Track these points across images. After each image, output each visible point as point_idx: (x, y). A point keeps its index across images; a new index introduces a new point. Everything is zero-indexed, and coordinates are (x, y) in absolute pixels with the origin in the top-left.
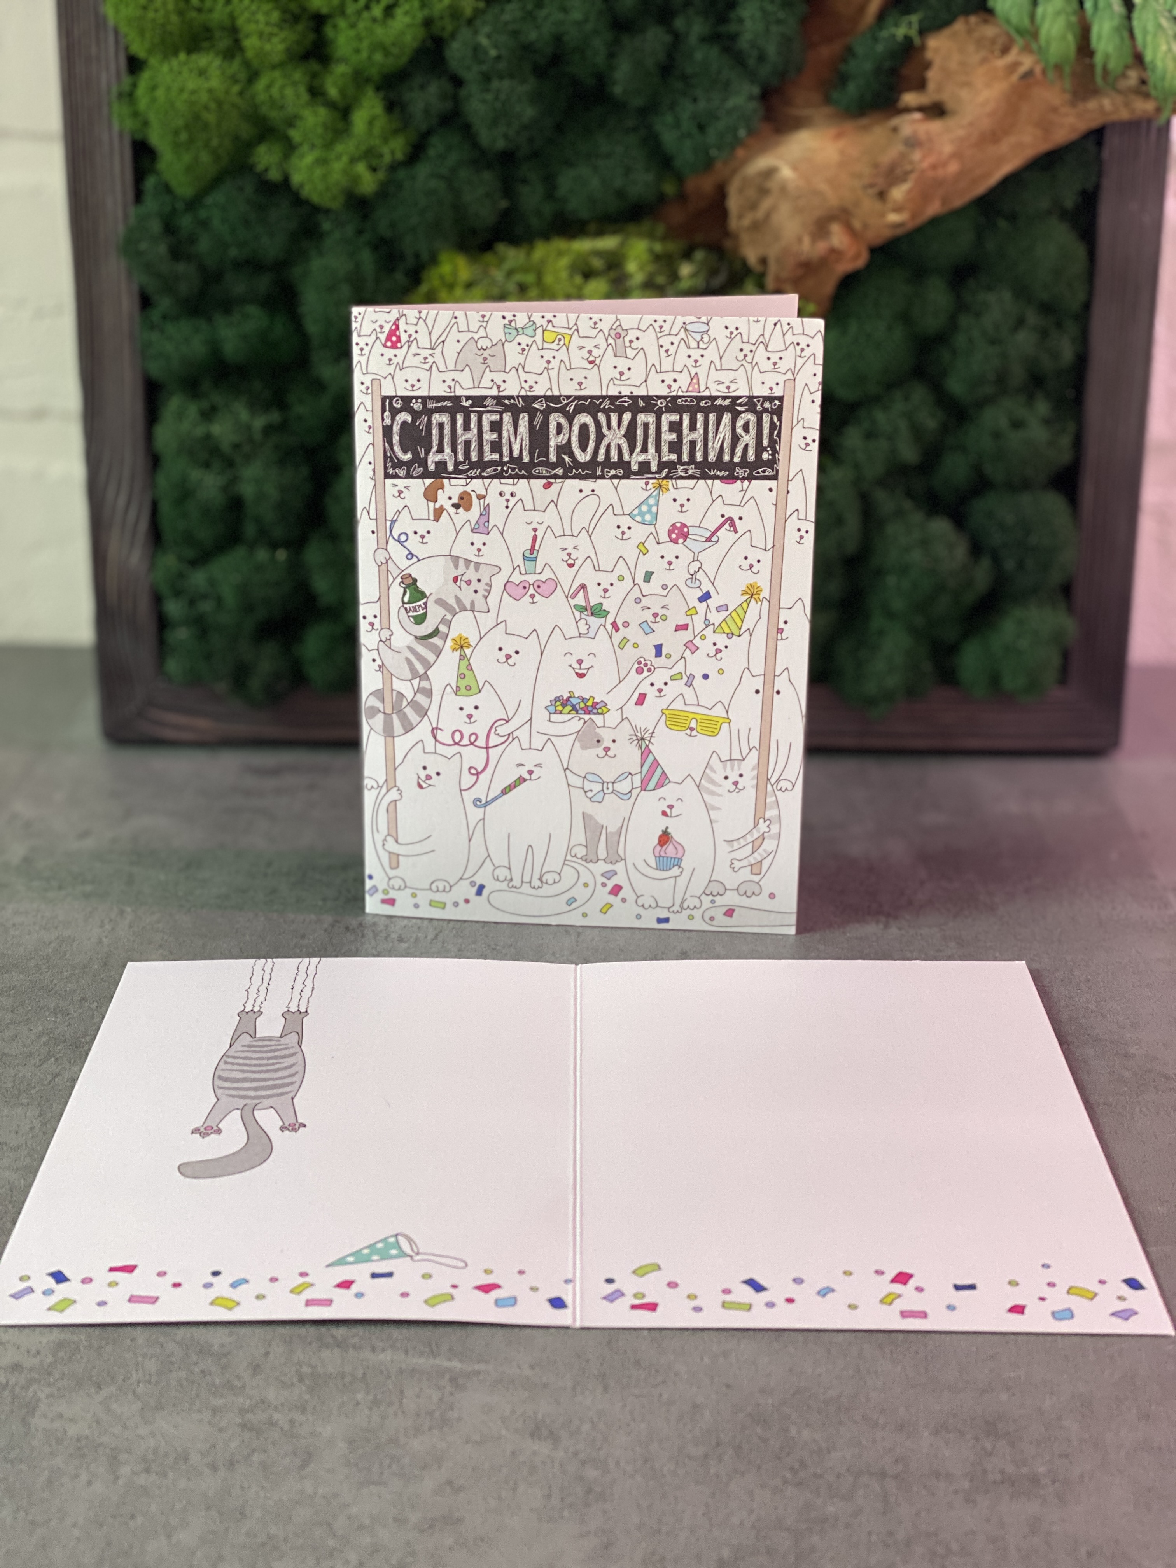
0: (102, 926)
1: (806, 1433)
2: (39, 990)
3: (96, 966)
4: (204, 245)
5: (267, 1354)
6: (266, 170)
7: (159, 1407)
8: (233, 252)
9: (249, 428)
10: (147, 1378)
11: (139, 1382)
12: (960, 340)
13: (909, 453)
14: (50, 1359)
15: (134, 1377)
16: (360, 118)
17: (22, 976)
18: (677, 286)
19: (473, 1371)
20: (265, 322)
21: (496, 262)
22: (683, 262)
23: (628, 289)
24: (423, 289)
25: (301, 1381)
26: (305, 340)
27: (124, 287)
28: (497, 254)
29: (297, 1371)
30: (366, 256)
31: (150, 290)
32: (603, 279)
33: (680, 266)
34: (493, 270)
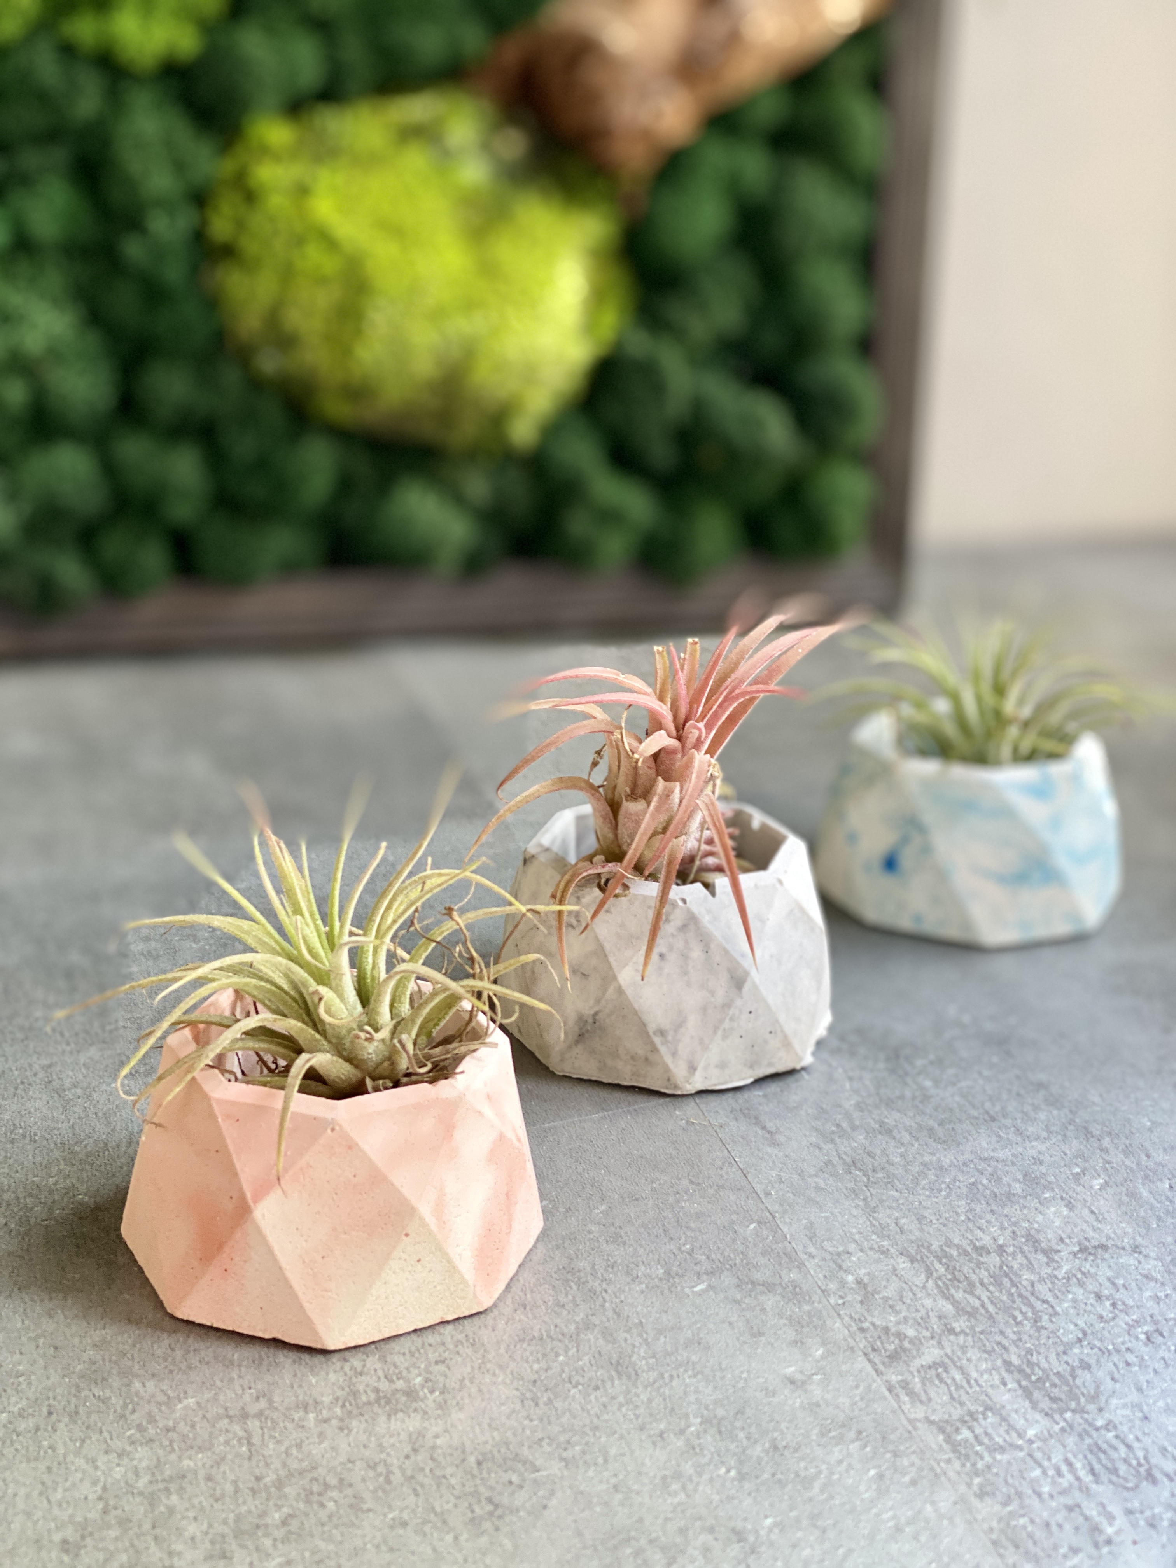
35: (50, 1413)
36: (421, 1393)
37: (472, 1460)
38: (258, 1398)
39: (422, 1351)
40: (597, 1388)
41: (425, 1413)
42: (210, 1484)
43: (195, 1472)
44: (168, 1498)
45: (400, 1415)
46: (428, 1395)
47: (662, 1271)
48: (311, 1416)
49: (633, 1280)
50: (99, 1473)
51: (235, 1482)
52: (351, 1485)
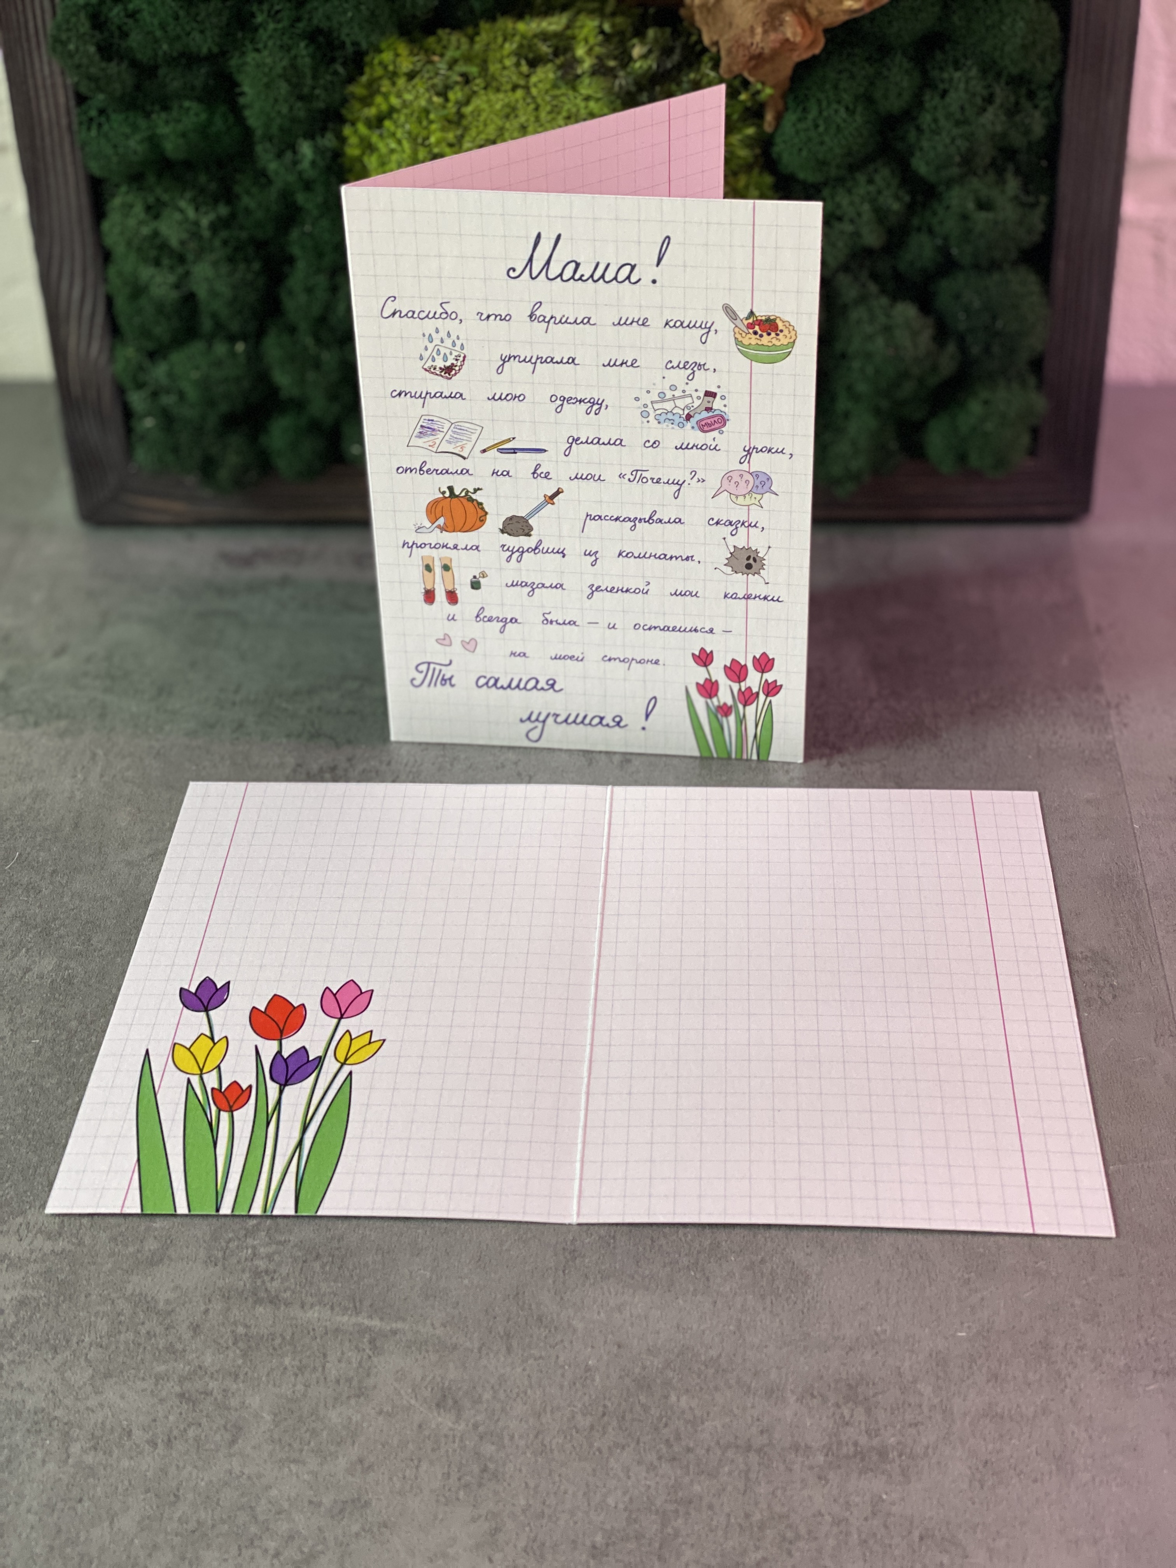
1: (683, 1399)
4: (135, 40)
5: (206, 1311)
8: (165, 47)
9: (196, 223)
12: (926, 119)
13: (872, 238)
18: (629, 69)
19: (391, 1331)
20: (204, 116)
21: (439, 50)
22: (635, 41)
23: (578, 77)
24: (364, 79)
25: (234, 1344)
26: (247, 133)
27: (59, 80)
28: (439, 40)
29: (233, 1332)
30: (303, 49)
31: (83, 90)
32: (550, 66)
33: (634, 46)
34: (436, 58)
35: (604, 1414)
36: (891, 1456)
37: (916, 1534)
38: (762, 1432)
39: (901, 1410)
40: (1035, 1481)
41: (890, 1476)
42: (710, 1513)
43: (701, 1498)
44: (676, 1520)
45: (870, 1474)
46: (896, 1459)
47: (1122, 1363)
48: (800, 1459)
49: (1096, 1369)
50: (630, 1483)
51: (729, 1515)
52: (816, 1539)
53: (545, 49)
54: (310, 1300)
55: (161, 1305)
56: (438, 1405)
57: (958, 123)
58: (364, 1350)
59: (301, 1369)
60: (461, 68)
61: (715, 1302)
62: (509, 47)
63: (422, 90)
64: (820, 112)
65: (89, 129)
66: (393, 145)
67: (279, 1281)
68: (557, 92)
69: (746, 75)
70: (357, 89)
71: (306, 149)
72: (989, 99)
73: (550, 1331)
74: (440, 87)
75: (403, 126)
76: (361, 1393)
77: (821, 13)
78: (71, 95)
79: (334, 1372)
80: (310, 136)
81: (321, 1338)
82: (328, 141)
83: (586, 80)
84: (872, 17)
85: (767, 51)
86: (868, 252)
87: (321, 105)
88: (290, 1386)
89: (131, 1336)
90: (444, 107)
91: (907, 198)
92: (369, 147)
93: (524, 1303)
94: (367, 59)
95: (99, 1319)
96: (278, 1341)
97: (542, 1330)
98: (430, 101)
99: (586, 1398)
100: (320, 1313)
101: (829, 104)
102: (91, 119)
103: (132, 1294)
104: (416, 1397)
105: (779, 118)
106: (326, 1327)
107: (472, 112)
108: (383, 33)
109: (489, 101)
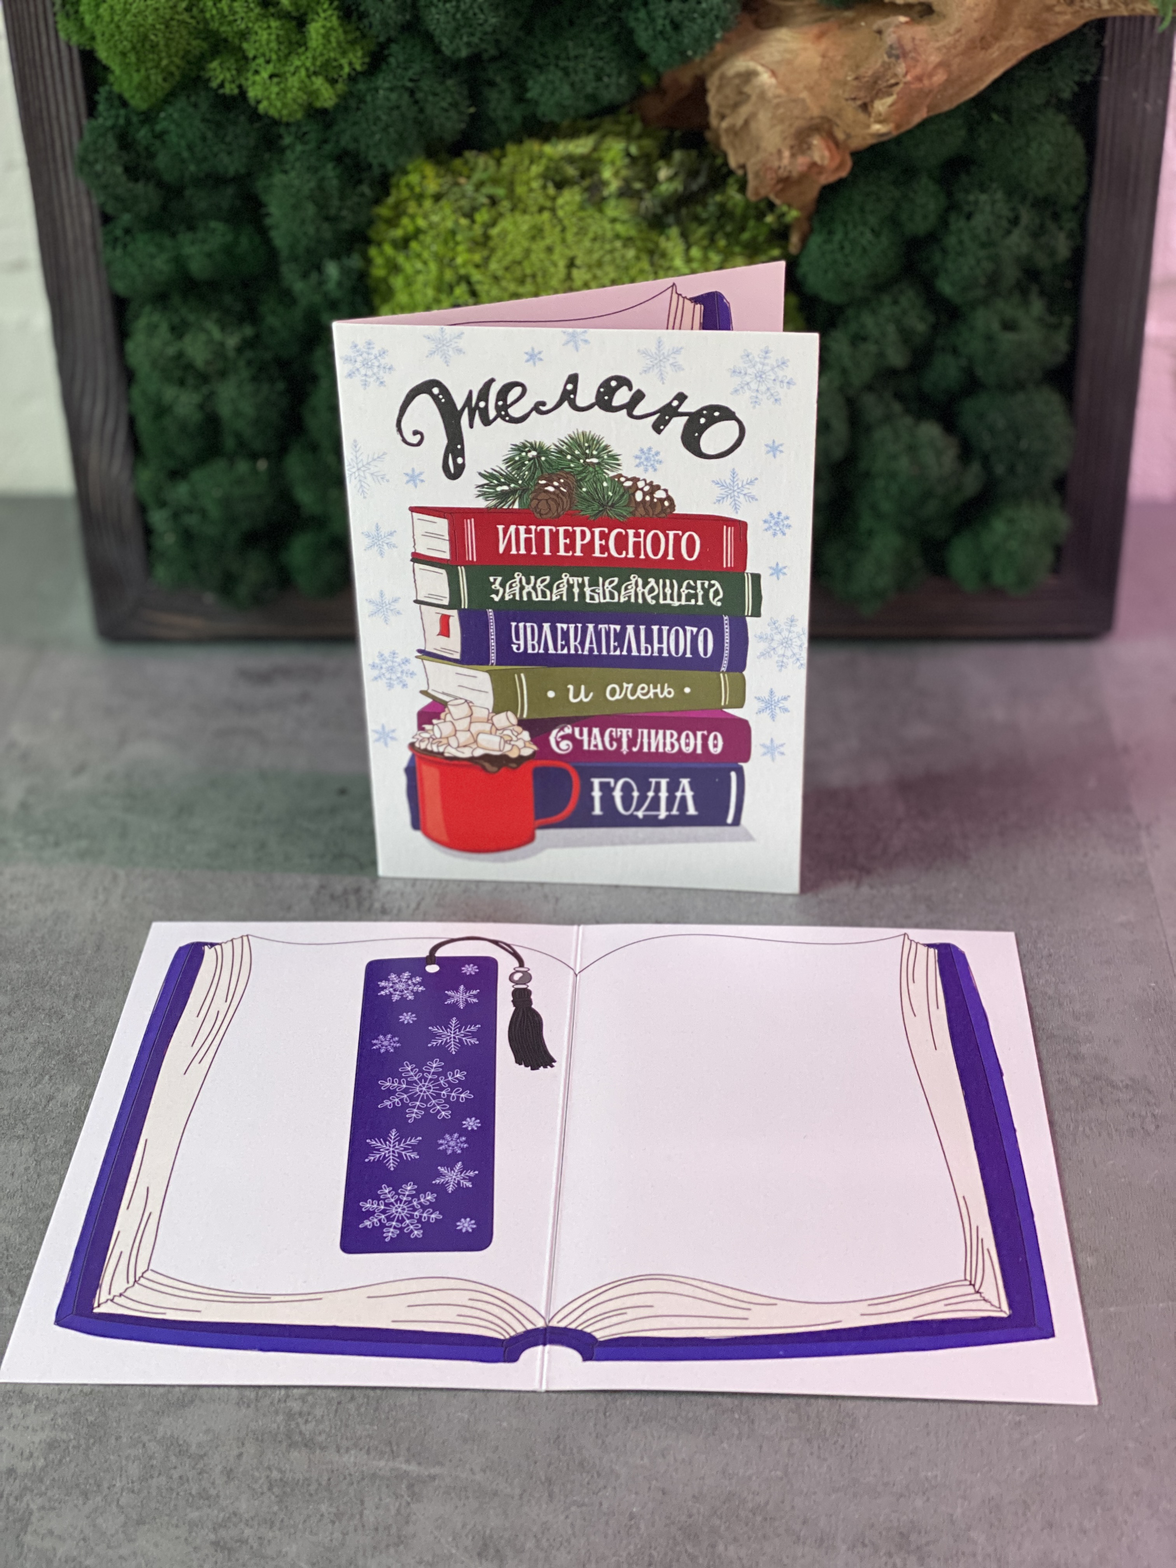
0: (95, 898)
1: (731, 1548)
2: (35, 984)
3: (89, 952)
4: (162, 161)
5: (240, 1455)
6: (222, 85)
7: (140, 1522)
8: (192, 168)
9: (222, 344)
10: (130, 1485)
11: (122, 1490)
12: (951, 241)
13: (897, 358)
14: (41, 1463)
15: (118, 1484)
16: (315, 29)
17: (18, 966)
18: (655, 191)
19: (429, 1476)
20: (229, 238)
21: (465, 171)
22: (661, 163)
23: (604, 199)
24: (391, 200)
25: (270, 1489)
26: (272, 253)
27: (84, 201)
28: (466, 162)
29: (268, 1477)
30: (330, 171)
31: (109, 210)
32: (576, 189)
33: (659, 169)
34: (462, 180)
49: (1152, 1515)
53: (571, 171)
54: (345, 1443)
55: (193, 1449)
56: (479, 1555)
57: (983, 245)
58: (402, 1496)
59: (339, 1516)
60: (488, 190)
61: (761, 1447)
62: (535, 170)
63: (448, 211)
64: (846, 233)
65: (114, 248)
66: (419, 265)
67: (314, 1423)
68: (582, 214)
69: (772, 197)
70: (384, 211)
71: (332, 270)
72: (1015, 221)
73: (592, 1476)
74: (467, 208)
75: (428, 247)
76: (401, 1541)
77: (848, 136)
78: (96, 213)
79: (372, 1519)
80: (336, 256)
81: (358, 1482)
82: (355, 262)
83: (612, 203)
84: (898, 140)
85: (795, 174)
86: (892, 373)
87: (346, 226)
88: (328, 1533)
89: (163, 1480)
90: (470, 228)
91: (931, 319)
92: (395, 268)
93: (565, 1447)
94: (394, 180)
95: (130, 1464)
96: (313, 1488)
97: (584, 1475)
98: (456, 222)
99: (632, 1547)
100: (356, 1457)
101: (855, 227)
102: (116, 240)
103: (164, 1437)
104: (457, 1546)
105: (804, 240)
106: (363, 1472)
107: (499, 235)
108: (410, 154)
109: (515, 224)
